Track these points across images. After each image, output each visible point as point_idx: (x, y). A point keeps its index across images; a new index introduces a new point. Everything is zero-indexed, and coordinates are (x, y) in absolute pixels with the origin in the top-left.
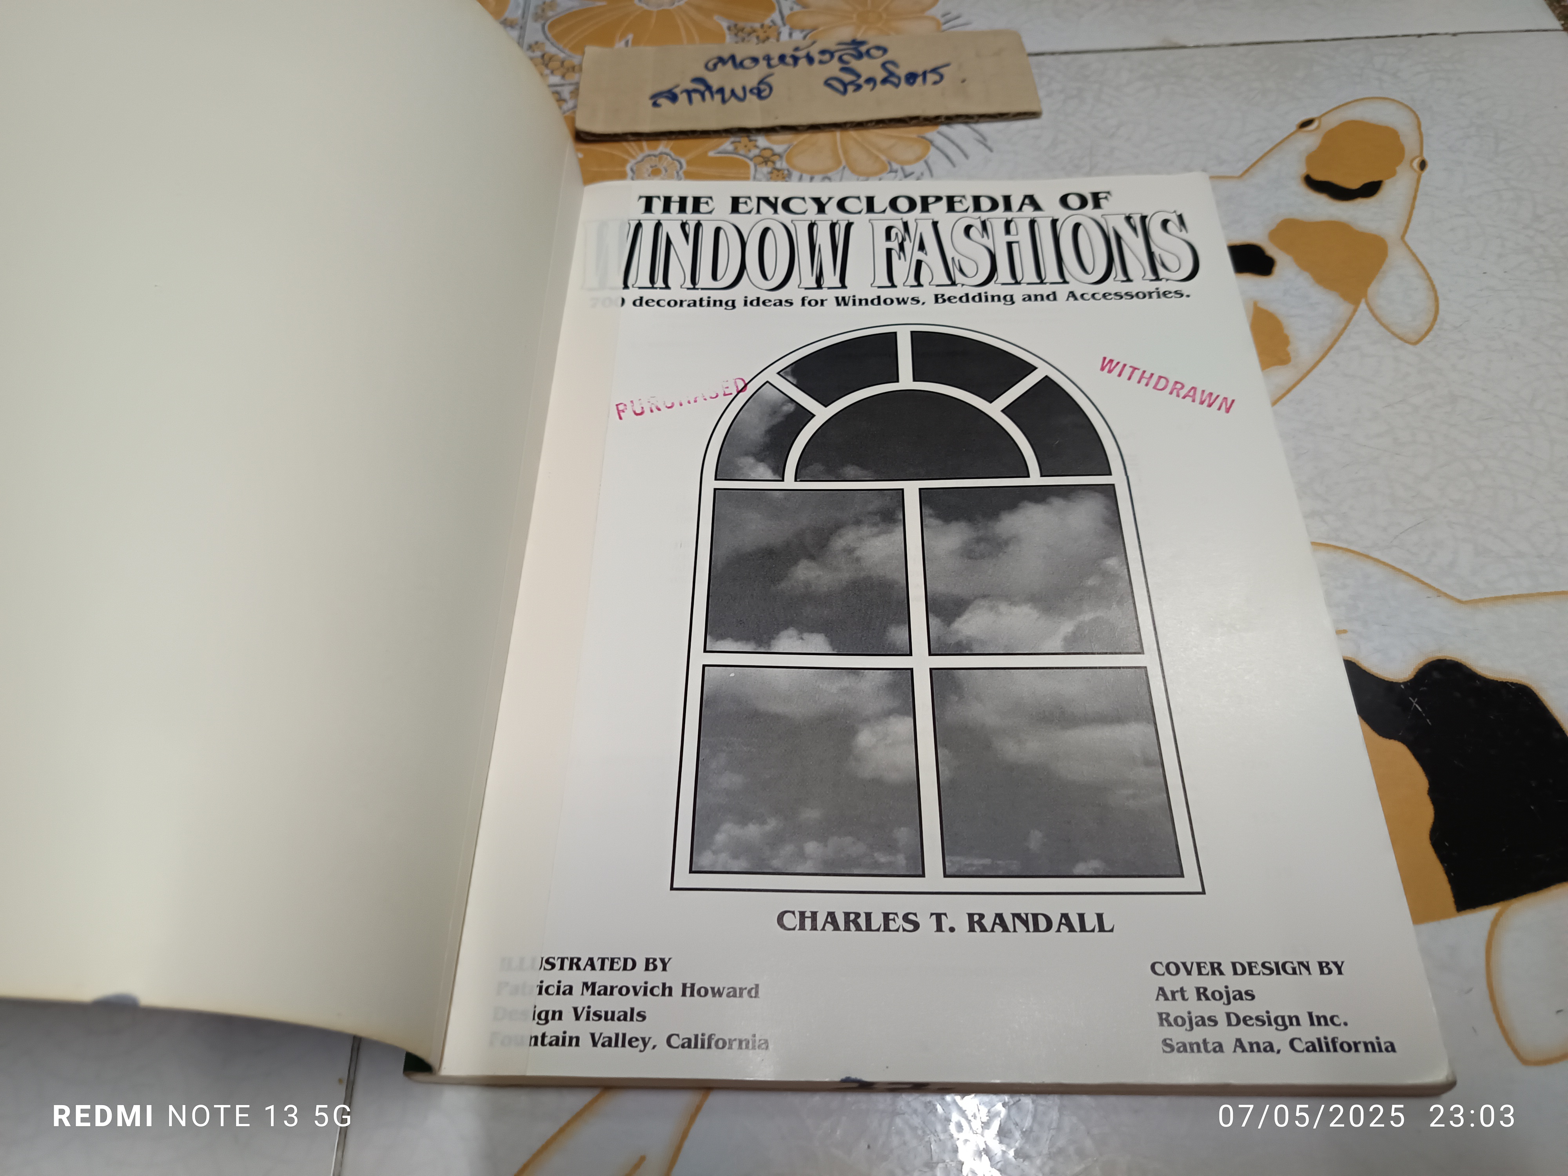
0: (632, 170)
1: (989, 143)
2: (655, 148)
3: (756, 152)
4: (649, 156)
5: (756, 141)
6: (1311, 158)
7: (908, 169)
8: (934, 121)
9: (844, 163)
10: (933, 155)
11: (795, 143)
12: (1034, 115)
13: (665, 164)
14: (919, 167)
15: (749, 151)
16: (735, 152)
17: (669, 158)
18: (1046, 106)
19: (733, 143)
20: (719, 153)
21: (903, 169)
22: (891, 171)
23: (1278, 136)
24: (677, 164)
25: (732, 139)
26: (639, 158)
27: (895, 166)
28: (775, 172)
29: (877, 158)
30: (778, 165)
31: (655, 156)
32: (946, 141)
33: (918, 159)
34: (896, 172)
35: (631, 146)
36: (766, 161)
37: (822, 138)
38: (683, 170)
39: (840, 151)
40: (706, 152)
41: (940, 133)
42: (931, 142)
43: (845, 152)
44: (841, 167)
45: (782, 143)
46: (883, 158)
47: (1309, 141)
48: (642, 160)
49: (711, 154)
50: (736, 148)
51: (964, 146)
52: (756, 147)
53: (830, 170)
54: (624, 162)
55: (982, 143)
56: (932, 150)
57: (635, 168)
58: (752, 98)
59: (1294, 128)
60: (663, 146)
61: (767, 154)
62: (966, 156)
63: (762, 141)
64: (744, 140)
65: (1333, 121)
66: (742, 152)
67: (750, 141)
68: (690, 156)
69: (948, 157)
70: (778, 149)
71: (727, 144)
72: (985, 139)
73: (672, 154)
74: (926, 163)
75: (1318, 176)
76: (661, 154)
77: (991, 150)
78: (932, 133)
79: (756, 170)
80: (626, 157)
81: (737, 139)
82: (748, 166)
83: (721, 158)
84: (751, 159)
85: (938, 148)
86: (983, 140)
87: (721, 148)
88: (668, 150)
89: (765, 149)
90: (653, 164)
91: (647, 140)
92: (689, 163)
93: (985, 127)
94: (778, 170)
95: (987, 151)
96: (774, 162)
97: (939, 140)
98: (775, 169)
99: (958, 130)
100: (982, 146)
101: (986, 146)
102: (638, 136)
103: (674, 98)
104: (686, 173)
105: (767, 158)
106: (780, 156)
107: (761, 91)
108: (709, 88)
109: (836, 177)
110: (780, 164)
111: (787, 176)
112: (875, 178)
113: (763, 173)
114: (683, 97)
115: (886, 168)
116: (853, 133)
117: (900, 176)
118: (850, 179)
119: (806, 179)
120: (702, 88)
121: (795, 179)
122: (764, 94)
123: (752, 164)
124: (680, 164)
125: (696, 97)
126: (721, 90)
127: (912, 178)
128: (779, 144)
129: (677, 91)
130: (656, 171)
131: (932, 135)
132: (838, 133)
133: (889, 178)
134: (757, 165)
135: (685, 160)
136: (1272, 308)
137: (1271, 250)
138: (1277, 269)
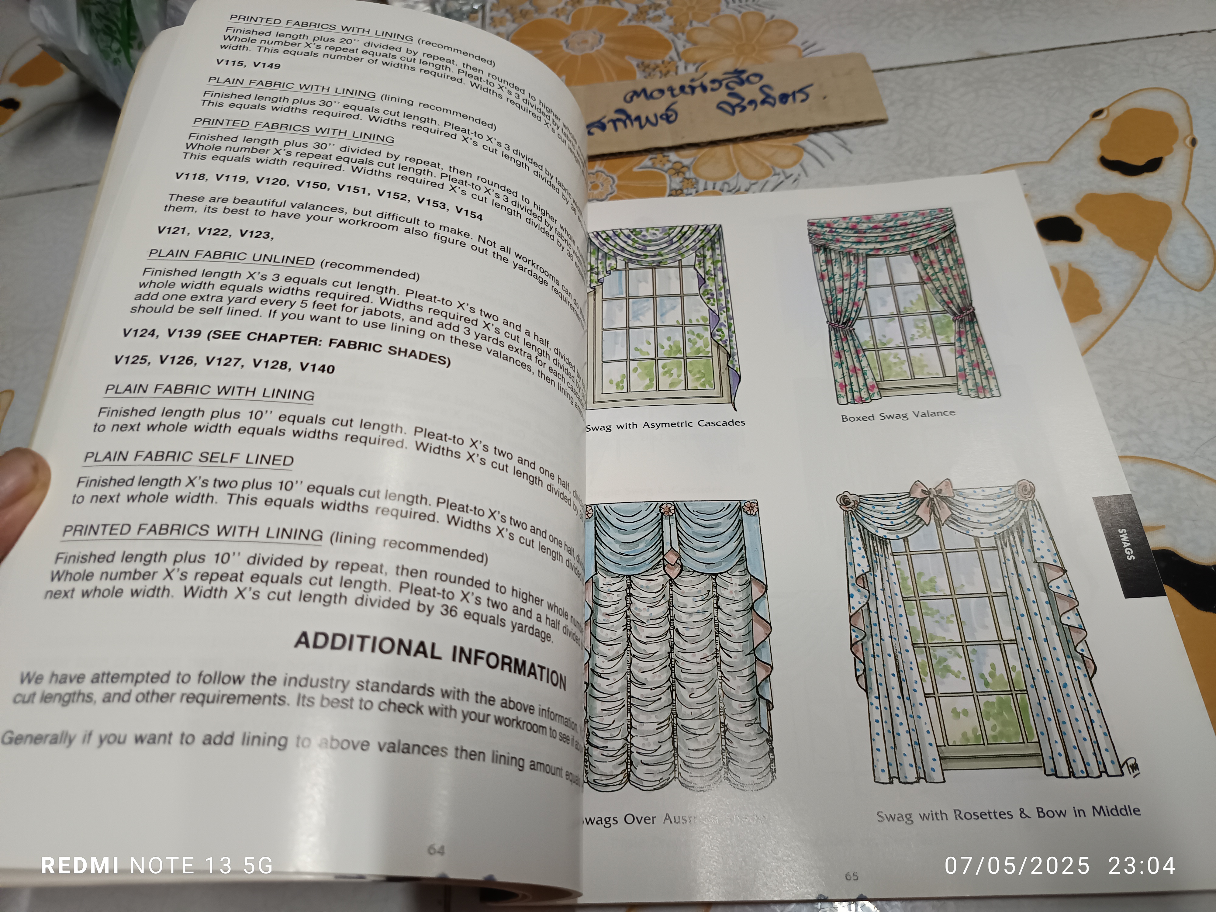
1: (849, 147)
2: (593, 168)
3: (669, 165)
5: (668, 156)
6: (1104, 143)
7: (788, 171)
8: (805, 131)
9: (738, 171)
10: (806, 159)
11: (699, 156)
12: (883, 121)
13: (601, 180)
14: (796, 170)
15: (664, 164)
16: (653, 166)
17: (604, 175)
18: (890, 113)
19: (651, 159)
20: (641, 168)
21: (784, 173)
22: (775, 175)
23: (1076, 125)
24: (610, 179)
25: (650, 157)
27: (778, 170)
28: (686, 181)
29: (763, 164)
31: (593, 174)
32: (815, 147)
33: (795, 163)
34: (778, 174)
36: (678, 172)
37: (719, 150)
38: (615, 184)
39: (734, 161)
40: (631, 168)
41: (810, 141)
42: (804, 149)
43: (738, 161)
44: (736, 174)
45: (689, 157)
46: (768, 164)
47: (1101, 128)
49: (635, 169)
50: (653, 164)
51: (830, 150)
52: (669, 161)
53: (727, 177)
55: (843, 147)
56: (805, 155)
58: (662, 123)
60: (598, 166)
61: (678, 166)
62: (832, 158)
63: (673, 156)
64: (659, 156)
65: (1119, 110)
66: (658, 166)
67: (664, 157)
68: (620, 172)
69: (818, 160)
70: (686, 162)
71: (647, 161)
72: (845, 143)
73: (606, 172)
74: (802, 166)
75: (1111, 157)
76: (597, 172)
77: (851, 152)
78: (804, 141)
79: (671, 181)
81: (654, 156)
82: (664, 178)
83: (642, 172)
84: (666, 172)
85: (809, 153)
86: (844, 145)
87: (642, 164)
88: (602, 169)
89: (676, 162)
90: (592, 181)
92: (619, 178)
93: (844, 134)
94: (688, 179)
95: (848, 153)
96: (684, 173)
97: (810, 147)
98: (684, 178)
99: (824, 138)
100: (843, 149)
101: (846, 149)
103: (603, 127)
104: (618, 186)
105: (678, 170)
106: (688, 167)
107: (669, 116)
108: (629, 117)
109: (733, 183)
110: (689, 174)
111: (694, 184)
112: (763, 181)
113: (676, 182)
114: (610, 126)
115: (771, 172)
116: (742, 145)
117: (782, 178)
118: (744, 183)
119: (710, 187)
120: (623, 117)
121: (701, 187)
122: (672, 119)
123: (667, 176)
124: (612, 178)
125: (620, 125)
126: (638, 118)
127: (792, 179)
128: (686, 158)
129: (605, 121)
130: (595, 186)
131: (806, 145)
132: (731, 146)
133: (774, 180)
134: (671, 176)
135: (615, 176)
136: (1083, 267)
137: (1079, 221)
138: (1085, 236)
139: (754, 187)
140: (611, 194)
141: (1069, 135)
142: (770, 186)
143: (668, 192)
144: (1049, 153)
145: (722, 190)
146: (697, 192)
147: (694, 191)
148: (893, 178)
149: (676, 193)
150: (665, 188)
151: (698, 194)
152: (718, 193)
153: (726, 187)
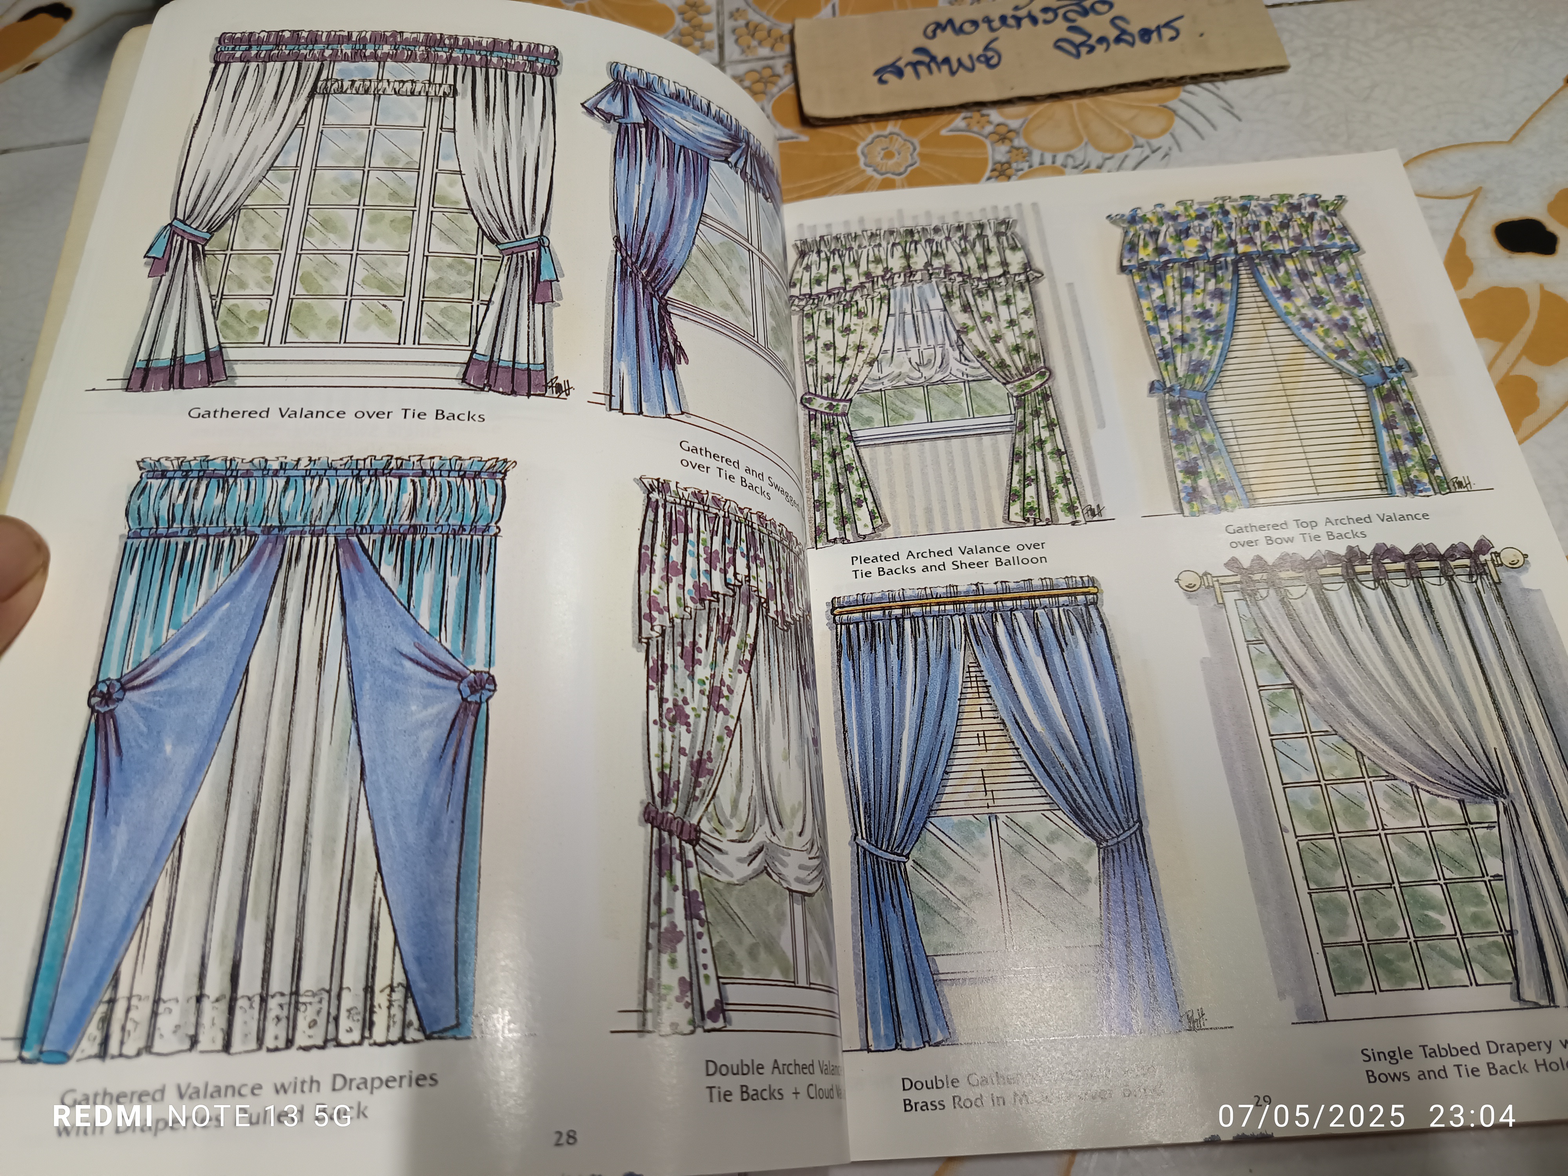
0: (863, 153)
1: (1236, 112)
2: (885, 128)
3: (989, 129)
4: (878, 137)
5: (988, 115)
7: (1155, 143)
8: (1180, 81)
9: (1085, 139)
10: (1179, 126)
11: (1030, 116)
12: (1281, 69)
13: (896, 146)
14: (1165, 141)
15: (983, 127)
16: (968, 129)
17: (900, 139)
18: (1292, 58)
19: (964, 119)
20: (951, 131)
21: (1149, 144)
22: (1136, 147)
23: (1546, 93)
24: (909, 145)
25: (963, 115)
26: (869, 139)
27: (1141, 140)
28: (1015, 152)
29: (1120, 132)
30: (1017, 143)
31: (886, 137)
32: (1189, 109)
33: (1163, 132)
34: (1142, 146)
35: (860, 129)
36: (1003, 139)
37: (1058, 108)
38: (917, 152)
39: (1080, 125)
40: (938, 131)
41: (1182, 101)
42: (1174, 112)
43: (1086, 126)
44: (1083, 144)
45: (1016, 117)
46: (1127, 131)
48: (872, 142)
49: (944, 132)
50: (968, 125)
51: (1209, 115)
52: (990, 122)
53: (1072, 147)
54: (854, 145)
55: (1228, 111)
56: (1177, 121)
57: (866, 151)
58: (981, 67)
60: (892, 127)
61: (1003, 130)
62: (1213, 126)
63: (995, 115)
64: (976, 115)
66: (976, 129)
67: (983, 116)
68: (923, 135)
69: (1194, 128)
70: (1014, 124)
71: (959, 121)
72: (1232, 107)
73: (903, 135)
74: (1173, 135)
76: (891, 134)
77: (1240, 120)
78: (1173, 98)
79: (993, 150)
80: (854, 138)
81: (969, 114)
82: (983, 145)
83: (954, 136)
84: (986, 137)
85: (1182, 118)
86: (1229, 108)
87: (952, 126)
88: (897, 130)
89: (998, 125)
90: (884, 146)
91: (876, 121)
92: (923, 143)
94: (1018, 149)
95: (1235, 120)
96: (1011, 140)
97: (1183, 110)
98: (1012, 147)
99: (1194, 93)
100: (1229, 115)
101: (1232, 113)
102: (869, 118)
103: (899, 73)
104: (921, 155)
105: (1003, 136)
106: (1016, 131)
107: (989, 58)
108: (933, 58)
109: (1079, 155)
110: (1019, 142)
111: (1027, 155)
112: (1121, 155)
113: (1001, 152)
114: (909, 71)
115: (1130, 143)
116: (1090, 102)
117: (1147, 151)
118: (1095, 157)
119: (1048, 160)
120: (926, 59)
121: (1036, 159)
122: (994, 62)
123: (988, 143)
124: (912, 145)
125: (922, 69)
126: (947, 61)
127: (1160, 154)
128: (1013, 117)
129: (901, 64)
130: (889, 155)
131: (1174, 104)
132: (1074, 103)
133: (1135, 154)
134: (993, 143)
135: (916, 142)
136: (1560, 290)
137: (1552, 225)
138: (1561, 247)
139: (1109, 164)
140: (911, 165)
142: (1131, 162)
143: (989, 166)
145: (1064, 165)
146: (1031, 167)
147: (1025, 167)
149: (1002, 172)
150: (984, 165)
151: (1032, 172)
152: (1059, 171)
153: (1070, 161)
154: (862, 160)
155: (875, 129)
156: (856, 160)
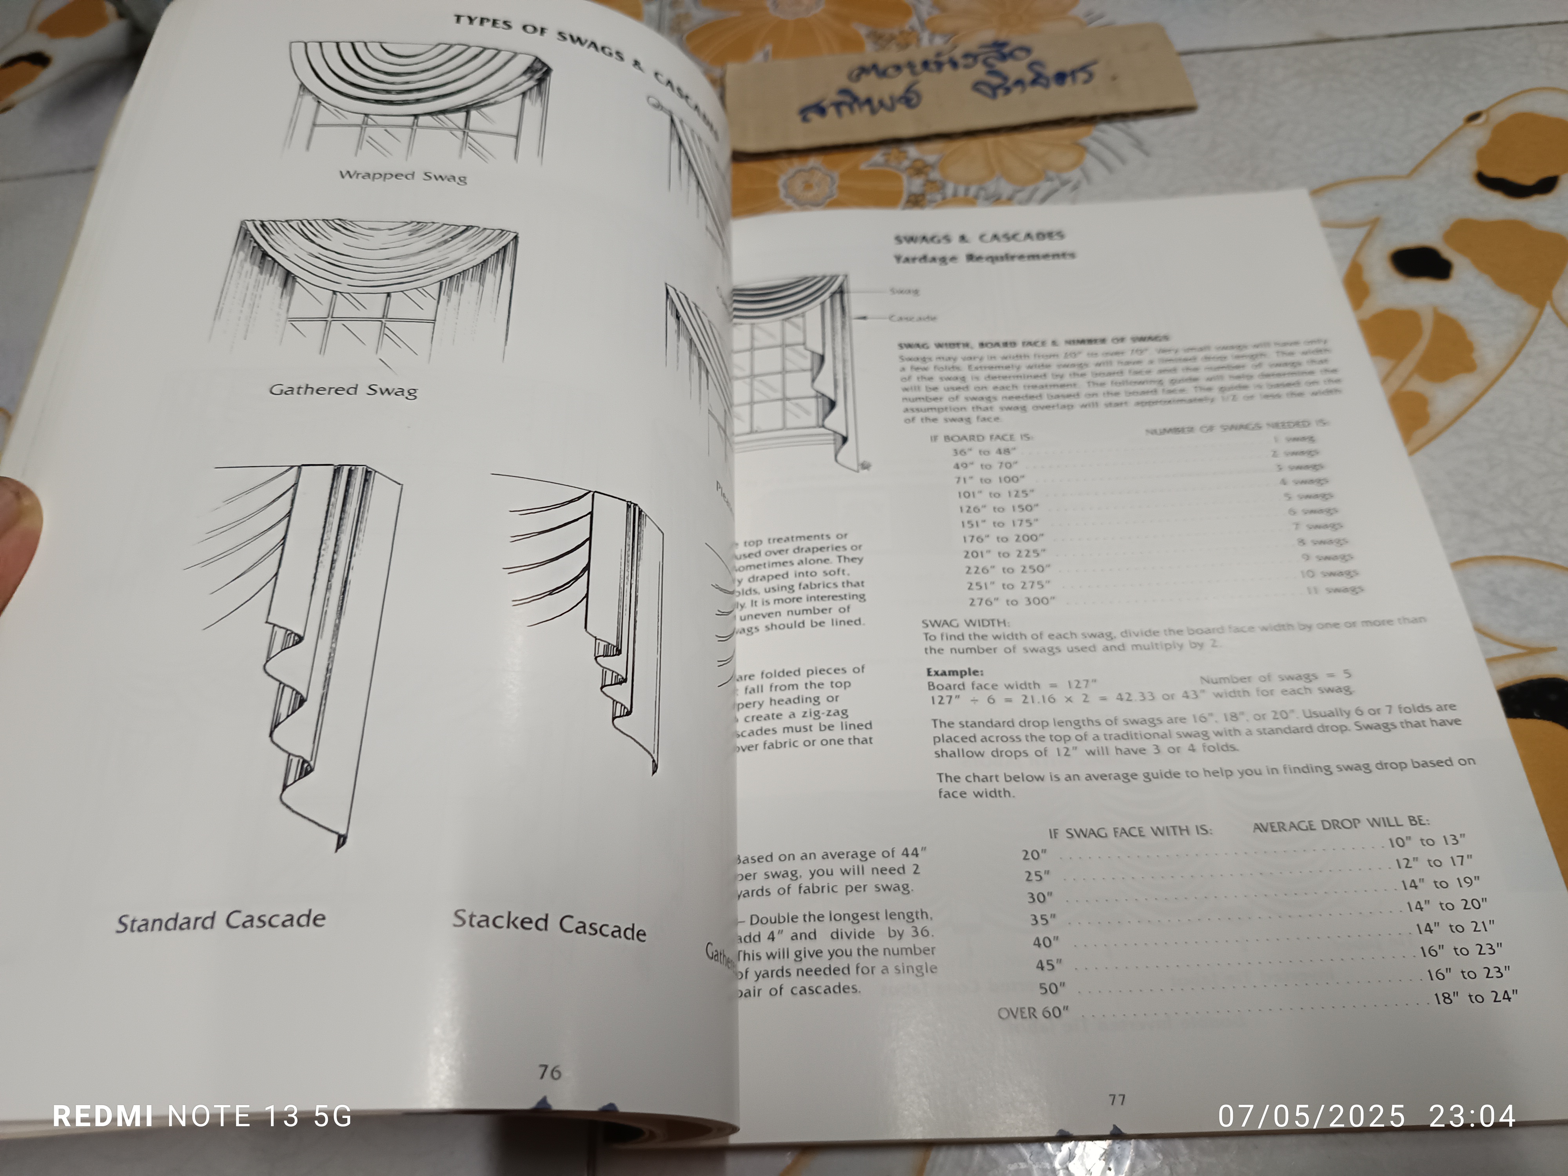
0: (783, 185)
1: (1145, 147)
2: (807, 162)
3: (906, 163)
4: (800, 171)
5: (906, 151)
6: (1482, 154)
7: (1066, 176)
8: (1091, 120)
9: (998, 173)
10: (1089, 161)
11: (947, 152)
12: (1190, 109)
13: (816, 180)
14: (1075, 175)
15: (901, 162)
16: (886, 164)
17: (820, 173)
18: (1205, 106)
19: (884, 155)
20: (871, 165)
21: (1060, 177)
22: (1047, 180)
23: (1445, 132)
24: (828, 178)
25: (883, 151)
26: (791, 172)
27: (1052, 174)
28: (930, 184)
29: (1032, 165)
30: (932, 176)
31: (806, 171)
32: (1100, 145)
33: (1074, 165)
34: (1052, 179)
35: (782, 163)
36: (919, 173)
37: (974, 145)
38: (836, 185)
39: (994, 160)
40: (857, 165)
41: (1095, 135)
42: (1085, 148)
43: (1000, 161)
44: (996, 177)
45: (933, 153)
46: (1038, 165)
47: (1478, 136)
48: (793, 176)
49: (863, 167)
50: (887, 161)
51: (1119, 151)
52: (907, 157)
53: (984, 180)
54: (775, 178)
55: (1137, 147)
56: (1088, 157)
57: (786, 184)
58: (901, 108)
59: (1461, 122)
60: (813, 161)
61: (919, 164)
62: (1122, 161)
63: (913, 151)
64: (894, 151)
65: (1502, 114)
66: (893, 164)
67: (901, 151)
68: (843, 169)
69: (1104, 163)
70: (931, 159)
71: (878, 156)
73: (824, 169)
74: (1083, 170)
75: (1491, 173)
76: (812, 169)
77: (1148, 155)
78: (1087, 136)
79: (909, 183)
80: (776, 172)
81: (889, 150)
82: (899, 178)
83: (873, 170)
84: (903, 171)
85: (1093, 154)
86: (1139, 144)
87: (872, 161)
88: (818, 164)
89: (917, 159)
90: (805, 179)
91: (798, 156)
92: (842, 176)
93: (1143, 127)
94: (932, 181)
95: (1143, 155)
96: (927, 174)
97: (1094, 146)
98: (927, 180)
99: (1110, 132)
100: (1138, 150)
101: (1141, 149)
102: (792, 153)
103: (821, 110)
104: (841, 189)
105: (919, 169)
106: (932, 166)
107: (909, 99)
108: (855, 99)
109: (991, 187)
110: (934, 175)
111: (940, 187)
112: (1031, 188)
113: (917, 185)
114: (831, 111)
115: (1042, 175)
116: (1003, 139)
117: (1056, 183)
118: (1006, 188)
119: (961, 190)
120: (848, 99)
121: (950, 189)
122: (914, 101)
123: (904, 177)
124: (832, 178)
125: (845, 109)
126: (869, 101)
127: (1070, 185)
128: (930, 153)
129: (825, 104)
130: (808, 186)
131: (1086, 141)
132: (990, 140)
133: (1045, 187)
134: (910, 176)
135: (836, 174)
136: (1453, 313)
137: (1447, 253)
138: (1455, 273)
139: (1021, 196)
140: (829, 197)
141: (1436, 142)
142: (1040, 195)
143: (904, 197)
144: (1409, 165)
145: (976, 197)
146: (944, 198)
147: (938, 197)
148: (1204, 190)
149: (916, 201)
150: (900, 193)
151: (945, 202)
152: (971, 201)
153: (982, 193)
154: (782, 192)
155: (797, 163)
156: (775, 191)
